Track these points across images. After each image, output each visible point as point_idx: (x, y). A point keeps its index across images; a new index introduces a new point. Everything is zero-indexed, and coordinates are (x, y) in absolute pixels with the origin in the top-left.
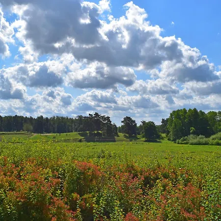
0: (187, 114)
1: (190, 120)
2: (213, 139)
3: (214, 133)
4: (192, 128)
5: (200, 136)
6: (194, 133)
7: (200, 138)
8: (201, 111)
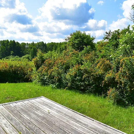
0: (9, 43)
1: (11, 47)
2: (23, 58)
3: (24, 55)
4: (12, 51)
5: (16, 56)
6: (13, 55)
7: (16, 58)
8: (17, 42)
